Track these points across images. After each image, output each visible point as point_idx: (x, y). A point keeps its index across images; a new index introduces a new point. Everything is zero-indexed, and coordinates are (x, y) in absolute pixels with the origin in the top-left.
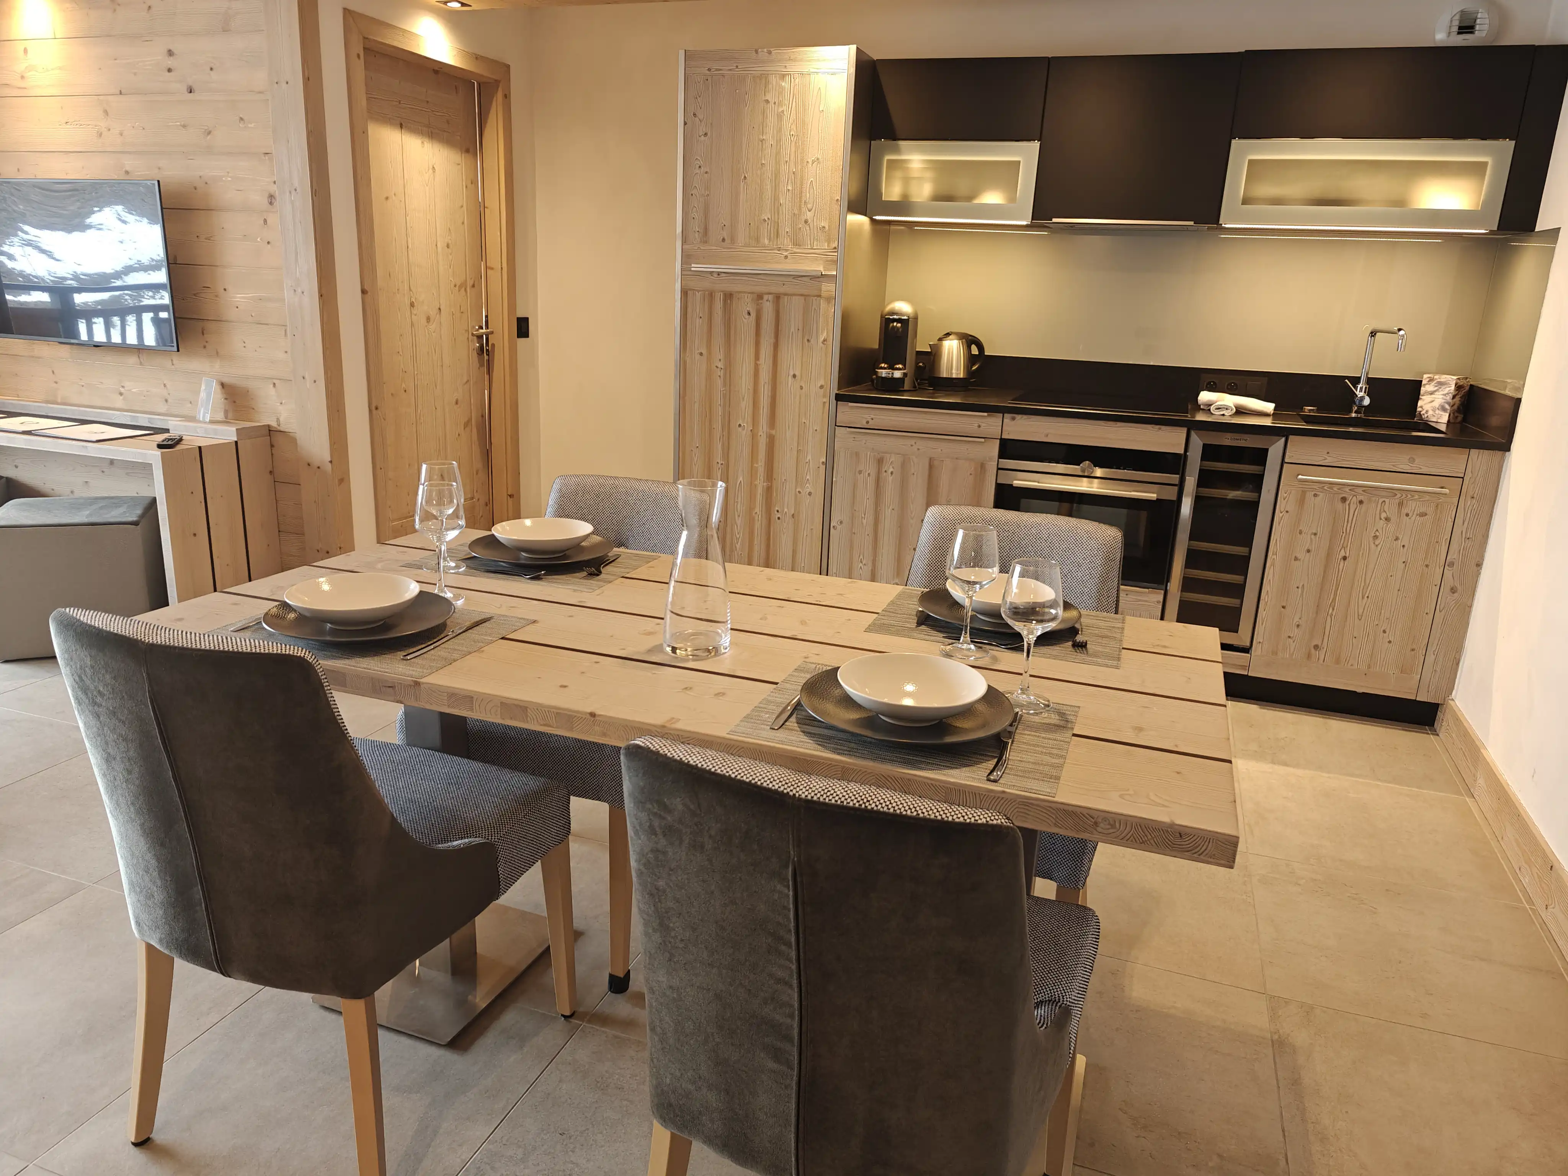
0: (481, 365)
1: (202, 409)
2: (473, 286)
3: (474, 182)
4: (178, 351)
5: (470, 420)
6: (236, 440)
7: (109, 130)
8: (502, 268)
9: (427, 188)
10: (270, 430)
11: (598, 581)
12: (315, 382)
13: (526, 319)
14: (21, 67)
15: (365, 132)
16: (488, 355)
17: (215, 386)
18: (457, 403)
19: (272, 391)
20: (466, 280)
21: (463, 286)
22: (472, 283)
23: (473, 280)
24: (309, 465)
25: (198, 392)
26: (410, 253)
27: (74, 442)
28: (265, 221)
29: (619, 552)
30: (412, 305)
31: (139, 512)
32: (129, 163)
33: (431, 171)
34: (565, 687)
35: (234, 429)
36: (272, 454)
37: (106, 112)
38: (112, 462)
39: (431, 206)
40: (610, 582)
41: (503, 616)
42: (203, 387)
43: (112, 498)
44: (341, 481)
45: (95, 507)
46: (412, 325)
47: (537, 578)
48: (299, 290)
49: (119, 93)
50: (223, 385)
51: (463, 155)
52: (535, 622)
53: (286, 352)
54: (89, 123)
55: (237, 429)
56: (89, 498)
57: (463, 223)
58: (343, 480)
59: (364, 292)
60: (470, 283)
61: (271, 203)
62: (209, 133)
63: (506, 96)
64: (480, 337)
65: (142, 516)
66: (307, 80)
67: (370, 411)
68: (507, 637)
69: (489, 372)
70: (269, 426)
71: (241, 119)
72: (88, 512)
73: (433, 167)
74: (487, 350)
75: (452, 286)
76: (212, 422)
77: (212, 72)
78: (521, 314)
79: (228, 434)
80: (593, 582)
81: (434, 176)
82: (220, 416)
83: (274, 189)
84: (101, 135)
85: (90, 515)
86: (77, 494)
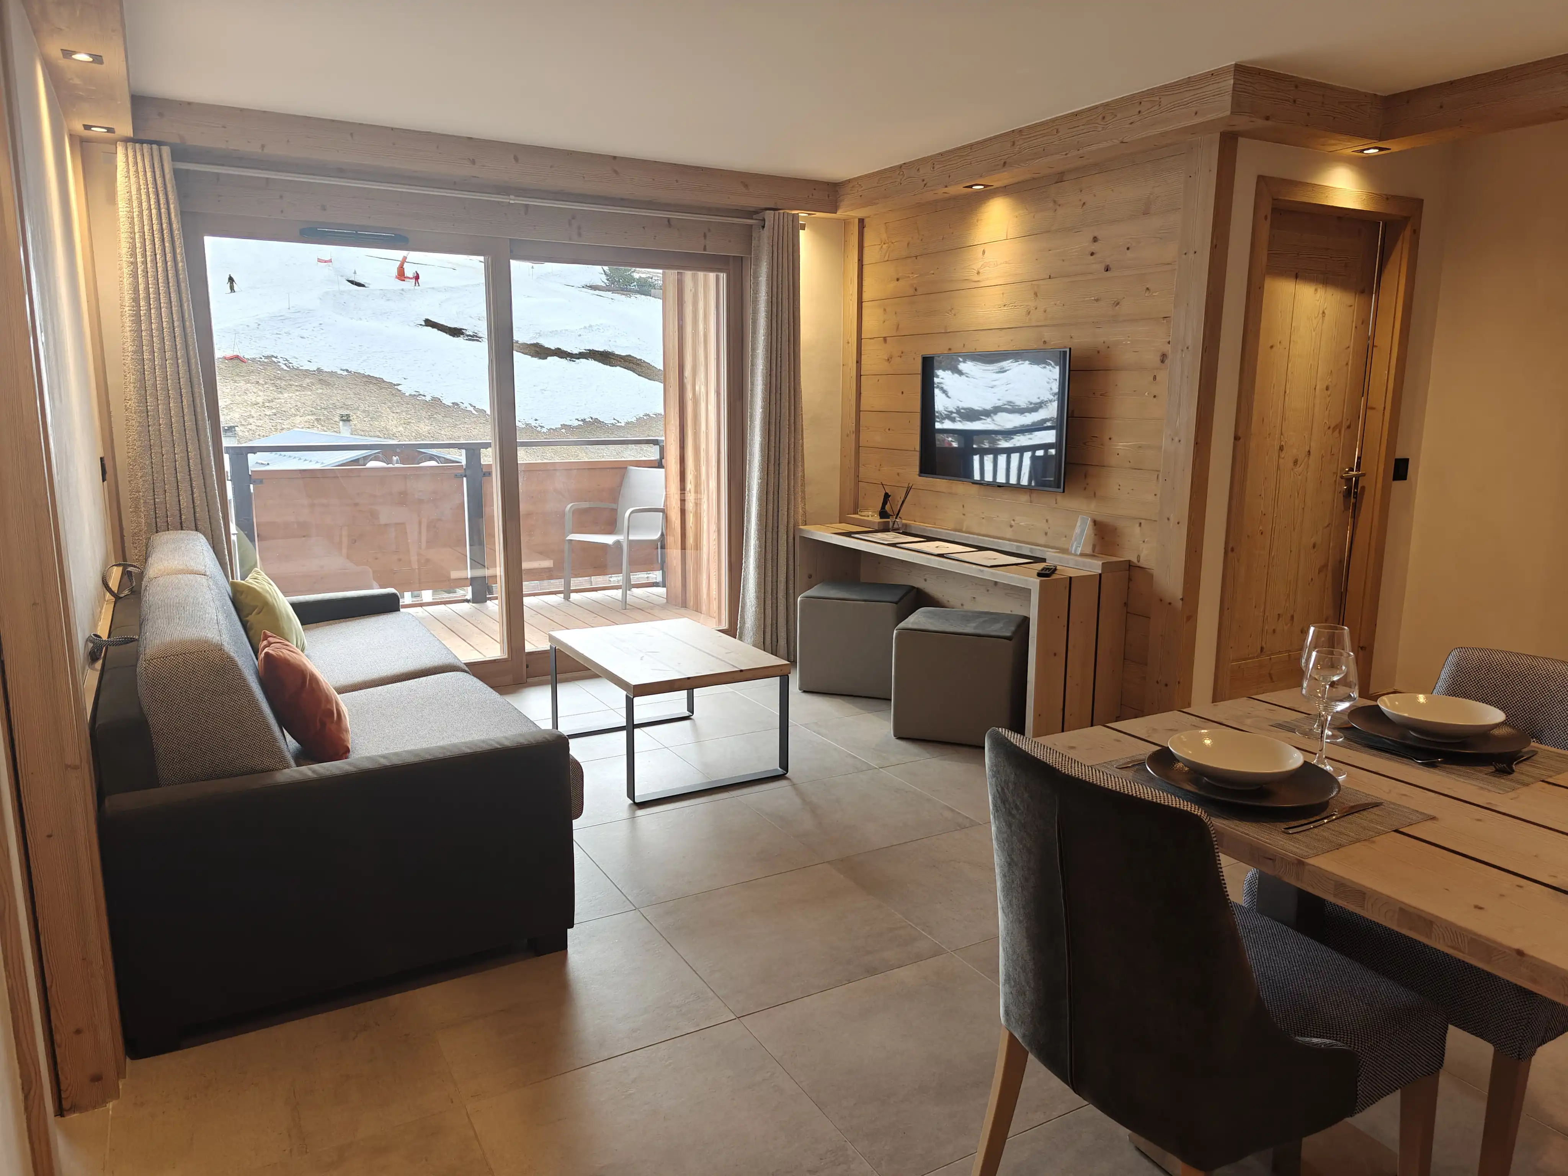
0: (1346, 508)
1: (1075, 543)
2: (1349, 427)
3: (1365, 322)
4: (1064, 492)
5: (1325, 566)
6: (1100, 572)
7: (1036, 308)
8: (1385, 408)
9: (1314, 334)
10: (1130, 565)
11: (1511, 780)
12: (1178, 523)
13: (1406, 461)
14: (977, 266)
15: (1261, 288)
16: (1355, 498)
17: (1089, 522)
18: (1314, 547)
19: (1137, 529)
20: (1342, 422)
21: (1337, 427)
22: (1348, 423)
23: (1349, 421)
24: (1161, 600)
25: (1074, 527)
26: (1287, 398)
27: (974, 566)
28: (1155, 378)
29: (1538, 748)
30: (1281, 448)
31: (1013, 628)
32: (1047, 334)
33: (1320, 315)
34: (1481, 908)
35: (1100, 563)
36: (1129, 588)
37: (1036, 294)
38: (996, 583)
39: (1316, 351)
40: (1527, 785)
41: (1394, 804)
42: (1078, 524)
43: (992, 613)
44: (1189, 618)
45: (982, 620)
46: (1278, 468)
47: (1431, 765)
48: (1176, 439)
49: (1048, 277)
50: (1095, 522)
51: (1357, 295)
52: (1433, 818)
53: (1155, 495)
54: (1021, 304)
55: (1103, 563)
56: (976, 612)
57: (1347, 364)
58: (1191, 617)
59: (1237, 438)
60: (1345, 424)
61: (1162, 361)
62: (1118, 304)
63: (1416, 232)
64: (1349, 480)
65: (1015, 633)
66: (1214, 247)
67: (1226, 553)
68: (1401, 830)
69: (1355, 516)
70: (1129, 561)
71: (1148, 289)
72: (974, 625)
73: (1324, 312)
74: (1356, 493)
75: (1326, 428)
76: (1082, 555)
77: (1128, 252)
78: (1400, 455)
79: (1095, 567)
80: (1503, 781)
81: (1323, 320)
82: (1089, 551)
83: (1168, 349)
84: (1029, 313)
85: (975, 628)
86: (966, 608)
